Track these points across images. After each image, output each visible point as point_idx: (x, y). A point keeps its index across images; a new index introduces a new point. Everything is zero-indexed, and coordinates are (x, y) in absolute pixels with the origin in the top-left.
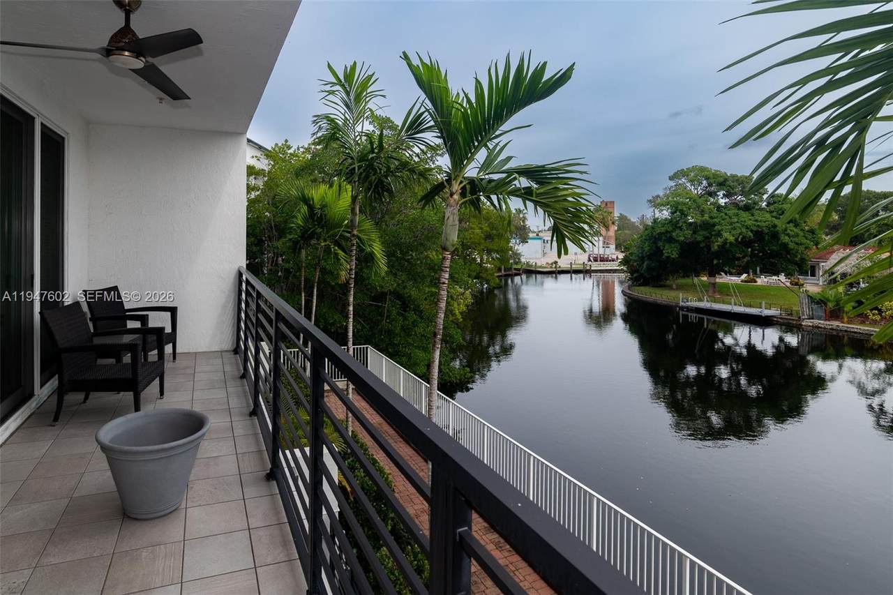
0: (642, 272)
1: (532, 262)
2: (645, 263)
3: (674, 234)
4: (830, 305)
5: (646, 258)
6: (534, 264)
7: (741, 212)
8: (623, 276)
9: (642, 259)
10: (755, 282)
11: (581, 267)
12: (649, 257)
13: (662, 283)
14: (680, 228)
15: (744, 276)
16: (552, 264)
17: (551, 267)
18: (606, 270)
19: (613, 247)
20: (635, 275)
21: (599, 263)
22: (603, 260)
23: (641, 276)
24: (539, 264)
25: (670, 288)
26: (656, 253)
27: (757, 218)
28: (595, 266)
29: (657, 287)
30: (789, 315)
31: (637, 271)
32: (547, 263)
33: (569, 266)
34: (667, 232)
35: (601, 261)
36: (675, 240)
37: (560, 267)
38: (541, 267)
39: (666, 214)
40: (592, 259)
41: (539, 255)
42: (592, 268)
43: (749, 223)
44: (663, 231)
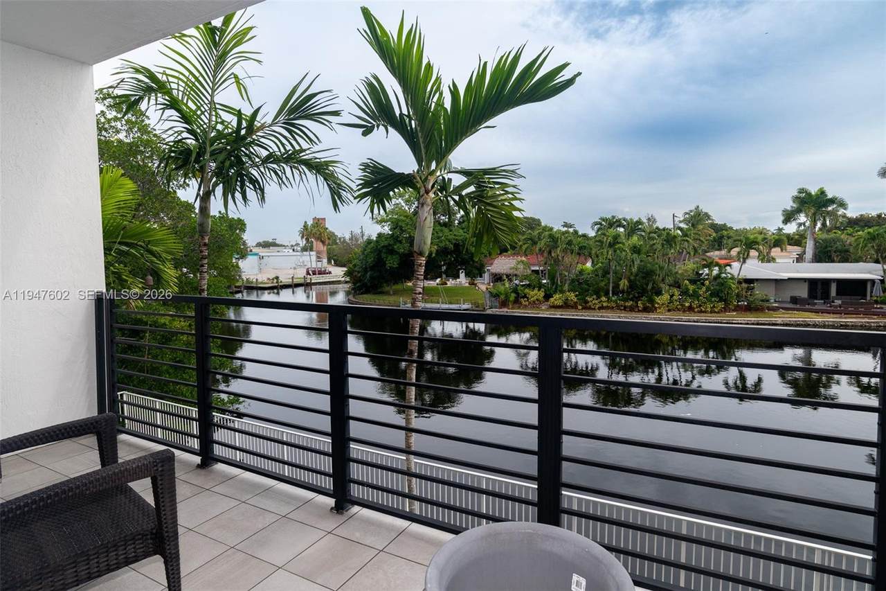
0: (366, 281)
1: (253, 278)
2: (369, 273)
3: (395, 247)
4: (502, 297)
5: (369, 269)
6: (254, 280)
7: (444, 228)
8: (347, 286)
9: (366, 270)
10: (446, 284)
11: (302, 281)
12: (372, 268)
13: (379, 290)
14: (400, 242)
15: (438, 280)
16: (273, 279)
17: (273, 283)
18: (329, 282)
19: (325, 261)
20: (358, 285)
21: (317, 276)
22: (320, 273)
23: (364, 285)
24: (260, 280)
25: (387, 293)
26: (379, 263)
27: (455, 233)
28: (315, 279)
29: (376, 294)
30: (477, 307)
31: (360, 281)
32: (269, 279)
33: (291, 280)
34: (389, 245)
35: (319, 274)
36: (396, 251)
37: (281, 282)
38: (262, 283)
39: (386, 230)
40: (311, 272)
41: (256, 271)
42: (313, 281)
43: (450, 237)
44: (386, 244)
